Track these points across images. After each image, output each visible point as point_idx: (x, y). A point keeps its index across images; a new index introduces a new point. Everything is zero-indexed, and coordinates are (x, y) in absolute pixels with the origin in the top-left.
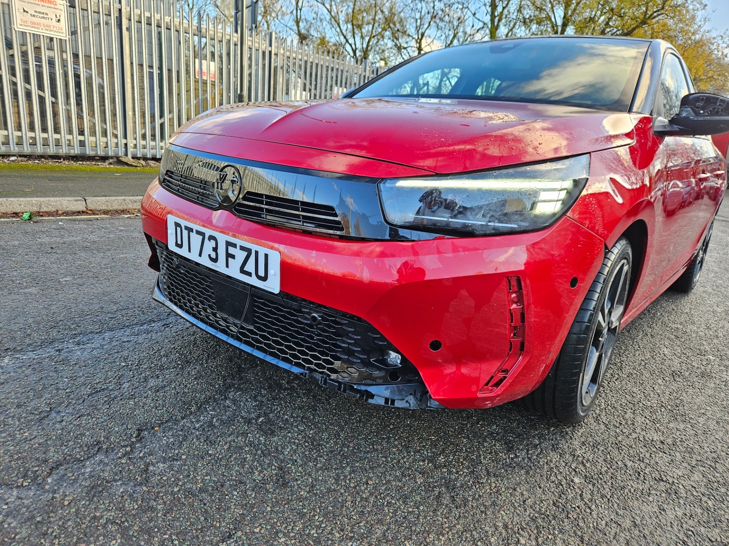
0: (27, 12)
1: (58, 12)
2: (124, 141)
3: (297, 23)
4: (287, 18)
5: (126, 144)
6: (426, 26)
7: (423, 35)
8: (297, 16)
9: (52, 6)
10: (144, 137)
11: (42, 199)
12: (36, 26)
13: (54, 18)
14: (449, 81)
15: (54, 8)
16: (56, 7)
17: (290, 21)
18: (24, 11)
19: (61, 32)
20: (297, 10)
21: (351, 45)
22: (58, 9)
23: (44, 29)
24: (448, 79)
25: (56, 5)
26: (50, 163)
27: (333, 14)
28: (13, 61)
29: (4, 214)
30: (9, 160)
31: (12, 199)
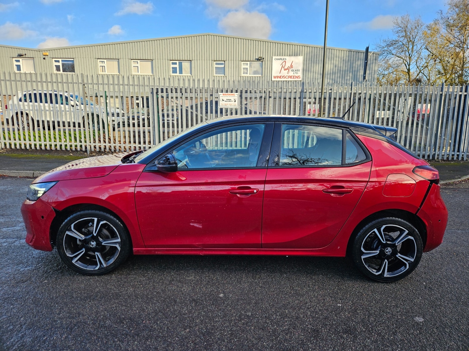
12: (227, 105)
13: (234, 100)
15: (234, 97)
18: (223, 100)
19: (236, 105)
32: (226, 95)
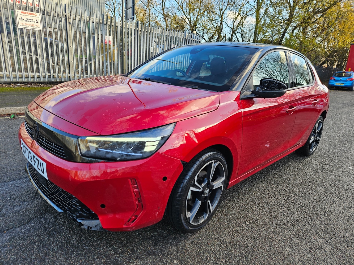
0: (23, 19)
1: (37, 19)
2: (69, 75)
3: (163, 9)
4: (158, 7)
5: (70, 76)
6: (224, 9)
7: (223, 13)
8: (163, 6)
9: (35, 16)
10: (78, 72)
11: (21, 107)
12: (28, 25)
13: (35, 21)
14: (236, 35)
15: (35, 17)
16: (36, 16)
17: (159, 8)
18: (22, 19)
19: (38, 27)
20: (163, 3)
21: (188, 19)
22: (37, 17)
23: (31, 26)
24: (235, 34)
25: (36, 15)
26: (35, 86)
27: (180, 4)
28: (24, 38)
29: (4, 114)
30: (16, 86)
31: (8, 108)
32: (30, 14)
